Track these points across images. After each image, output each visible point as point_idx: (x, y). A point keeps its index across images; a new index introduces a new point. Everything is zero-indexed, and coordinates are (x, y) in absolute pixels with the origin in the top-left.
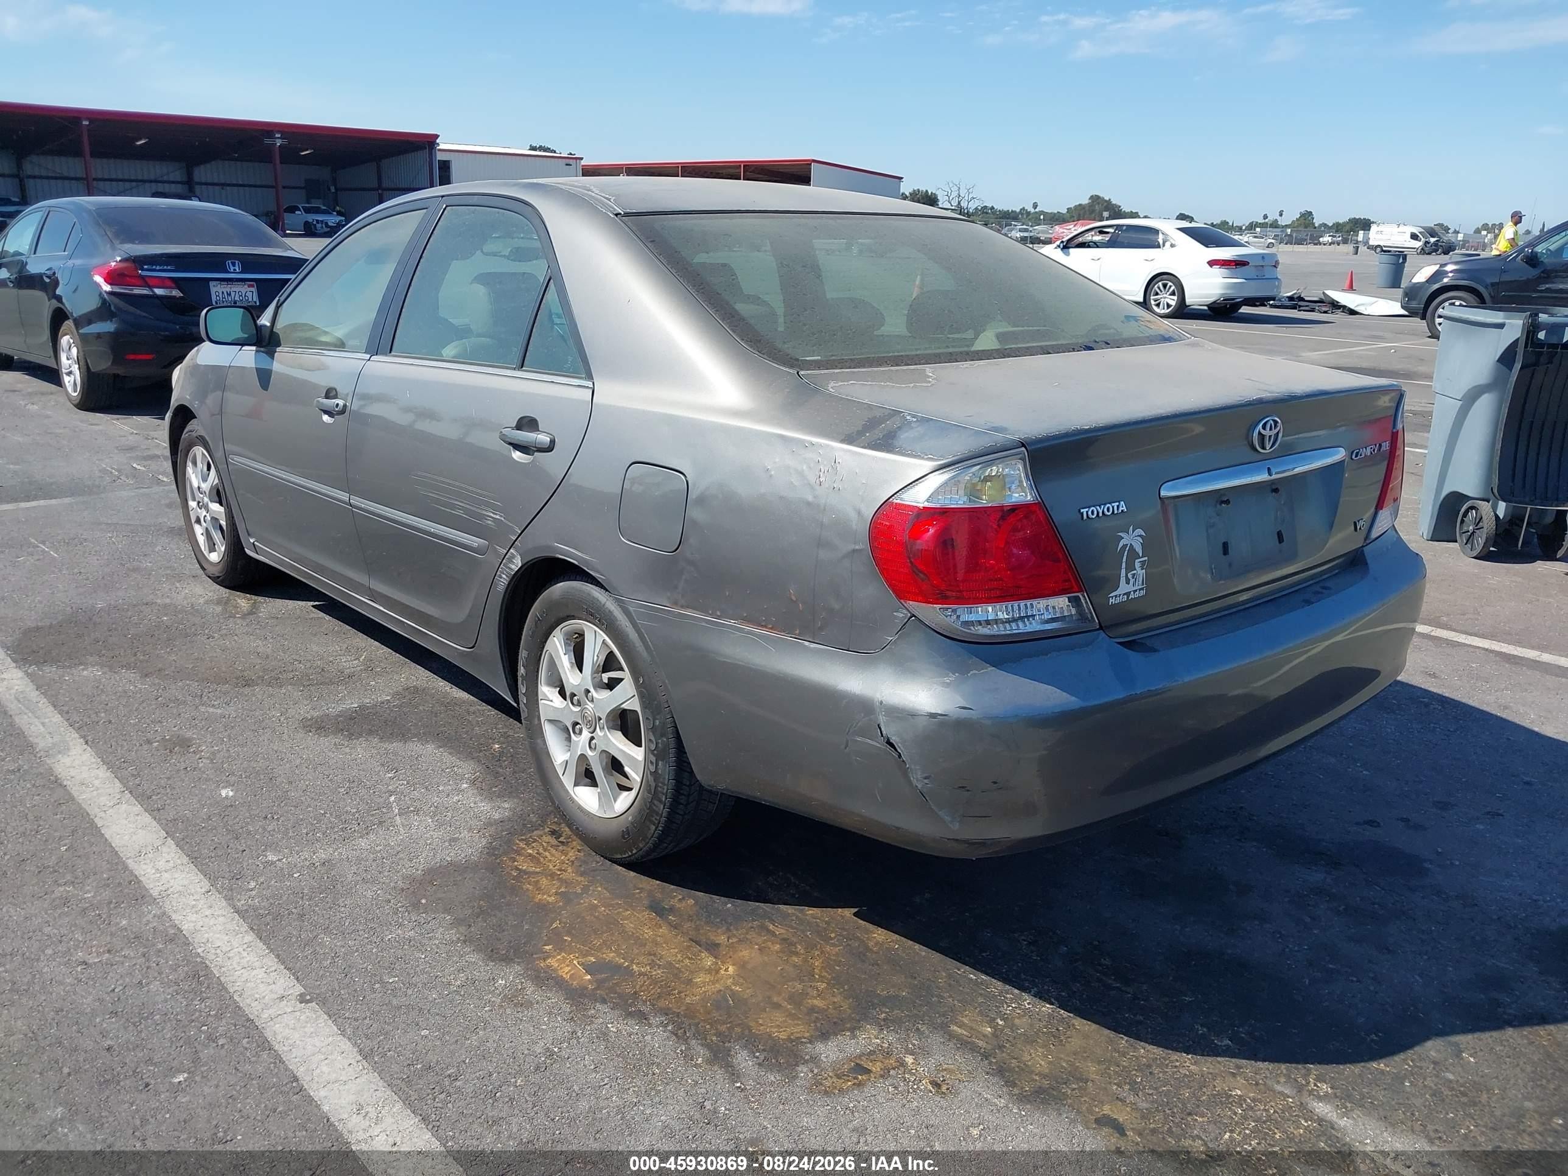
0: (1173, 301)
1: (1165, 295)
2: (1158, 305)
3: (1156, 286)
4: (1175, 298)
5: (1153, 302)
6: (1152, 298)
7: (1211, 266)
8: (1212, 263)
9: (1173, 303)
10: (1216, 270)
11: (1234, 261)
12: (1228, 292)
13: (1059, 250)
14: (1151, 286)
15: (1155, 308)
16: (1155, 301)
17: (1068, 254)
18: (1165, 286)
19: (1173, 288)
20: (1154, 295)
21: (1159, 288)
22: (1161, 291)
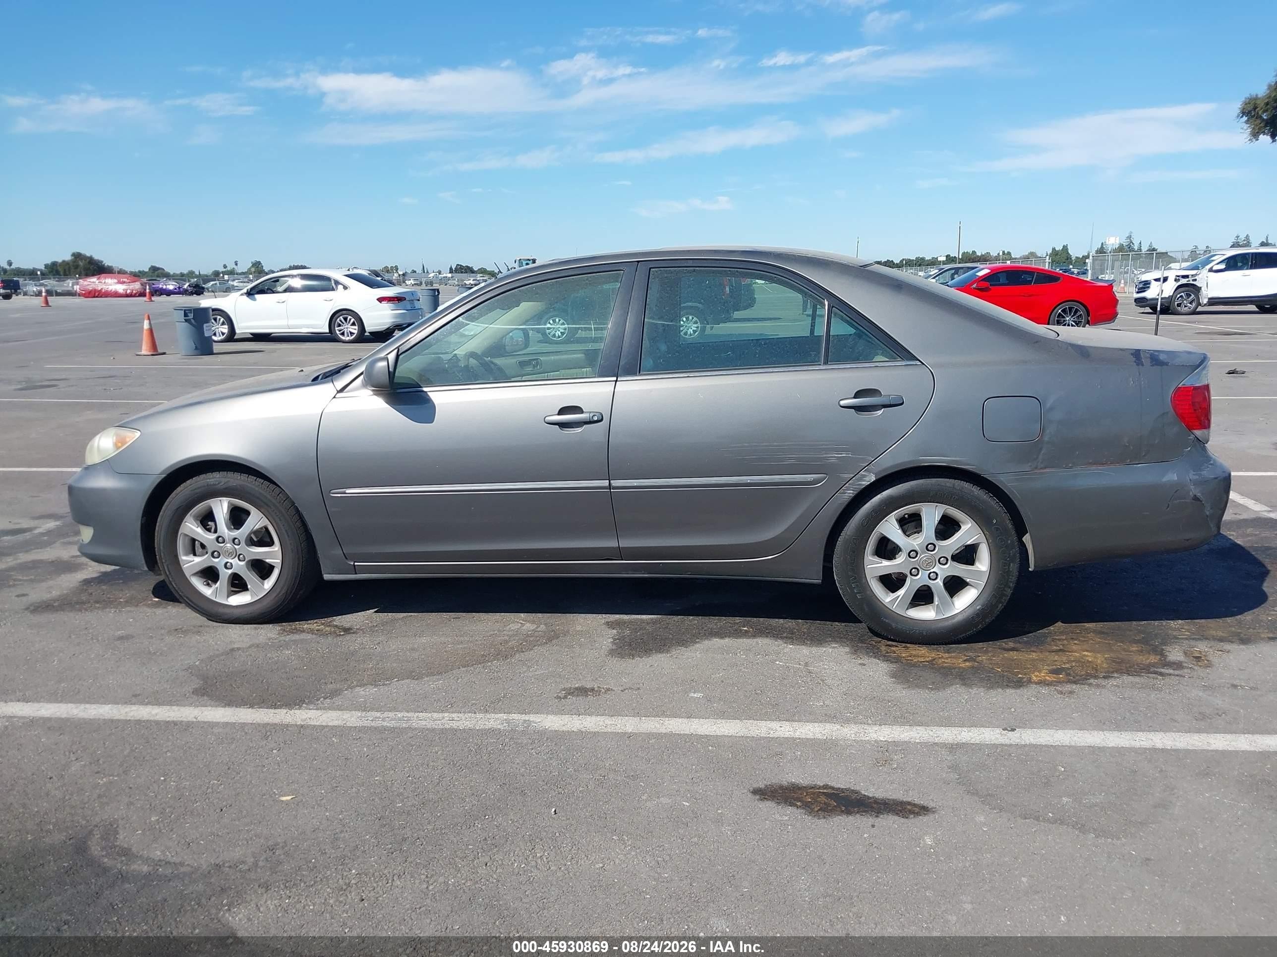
0: (355, 330)
1: (346, 326)
2: (343, 334)
3: (338, 320)
4: (356, 327)
5: (338, 332)
6: (336, 329)
7: (381, 302)
8: (380, 300)
9: (356, 332)
10: (385, 305)
11: (397, 297)
12: (398, 320)
13: (245, 297)
14: (334, 320)
15: (341, 337)
16: (340, 331)
17: (255, 300)
18: (346, 319)
19: (353, 320)
20: (337, 327)
21: (341, 321)
22: (343, 323)
